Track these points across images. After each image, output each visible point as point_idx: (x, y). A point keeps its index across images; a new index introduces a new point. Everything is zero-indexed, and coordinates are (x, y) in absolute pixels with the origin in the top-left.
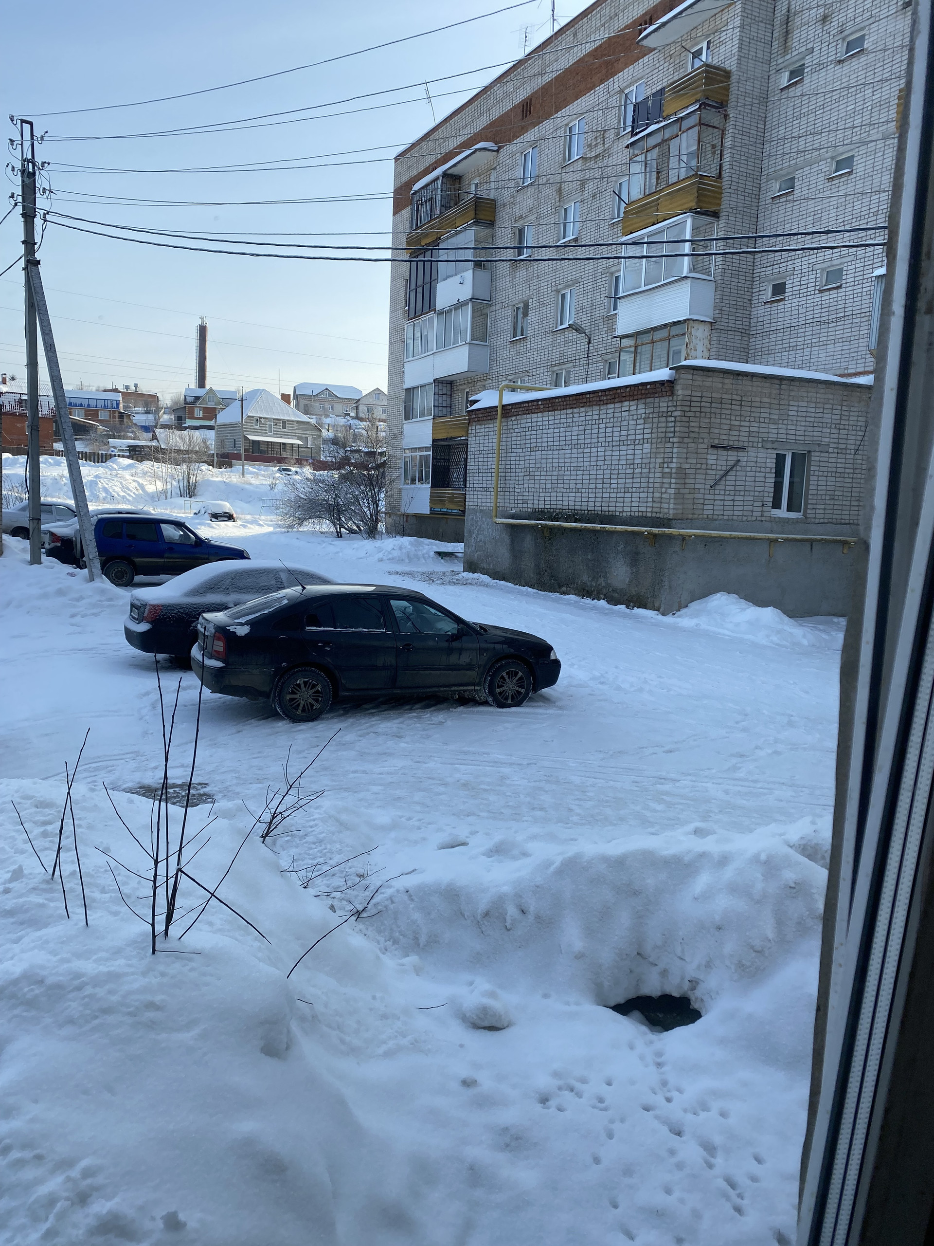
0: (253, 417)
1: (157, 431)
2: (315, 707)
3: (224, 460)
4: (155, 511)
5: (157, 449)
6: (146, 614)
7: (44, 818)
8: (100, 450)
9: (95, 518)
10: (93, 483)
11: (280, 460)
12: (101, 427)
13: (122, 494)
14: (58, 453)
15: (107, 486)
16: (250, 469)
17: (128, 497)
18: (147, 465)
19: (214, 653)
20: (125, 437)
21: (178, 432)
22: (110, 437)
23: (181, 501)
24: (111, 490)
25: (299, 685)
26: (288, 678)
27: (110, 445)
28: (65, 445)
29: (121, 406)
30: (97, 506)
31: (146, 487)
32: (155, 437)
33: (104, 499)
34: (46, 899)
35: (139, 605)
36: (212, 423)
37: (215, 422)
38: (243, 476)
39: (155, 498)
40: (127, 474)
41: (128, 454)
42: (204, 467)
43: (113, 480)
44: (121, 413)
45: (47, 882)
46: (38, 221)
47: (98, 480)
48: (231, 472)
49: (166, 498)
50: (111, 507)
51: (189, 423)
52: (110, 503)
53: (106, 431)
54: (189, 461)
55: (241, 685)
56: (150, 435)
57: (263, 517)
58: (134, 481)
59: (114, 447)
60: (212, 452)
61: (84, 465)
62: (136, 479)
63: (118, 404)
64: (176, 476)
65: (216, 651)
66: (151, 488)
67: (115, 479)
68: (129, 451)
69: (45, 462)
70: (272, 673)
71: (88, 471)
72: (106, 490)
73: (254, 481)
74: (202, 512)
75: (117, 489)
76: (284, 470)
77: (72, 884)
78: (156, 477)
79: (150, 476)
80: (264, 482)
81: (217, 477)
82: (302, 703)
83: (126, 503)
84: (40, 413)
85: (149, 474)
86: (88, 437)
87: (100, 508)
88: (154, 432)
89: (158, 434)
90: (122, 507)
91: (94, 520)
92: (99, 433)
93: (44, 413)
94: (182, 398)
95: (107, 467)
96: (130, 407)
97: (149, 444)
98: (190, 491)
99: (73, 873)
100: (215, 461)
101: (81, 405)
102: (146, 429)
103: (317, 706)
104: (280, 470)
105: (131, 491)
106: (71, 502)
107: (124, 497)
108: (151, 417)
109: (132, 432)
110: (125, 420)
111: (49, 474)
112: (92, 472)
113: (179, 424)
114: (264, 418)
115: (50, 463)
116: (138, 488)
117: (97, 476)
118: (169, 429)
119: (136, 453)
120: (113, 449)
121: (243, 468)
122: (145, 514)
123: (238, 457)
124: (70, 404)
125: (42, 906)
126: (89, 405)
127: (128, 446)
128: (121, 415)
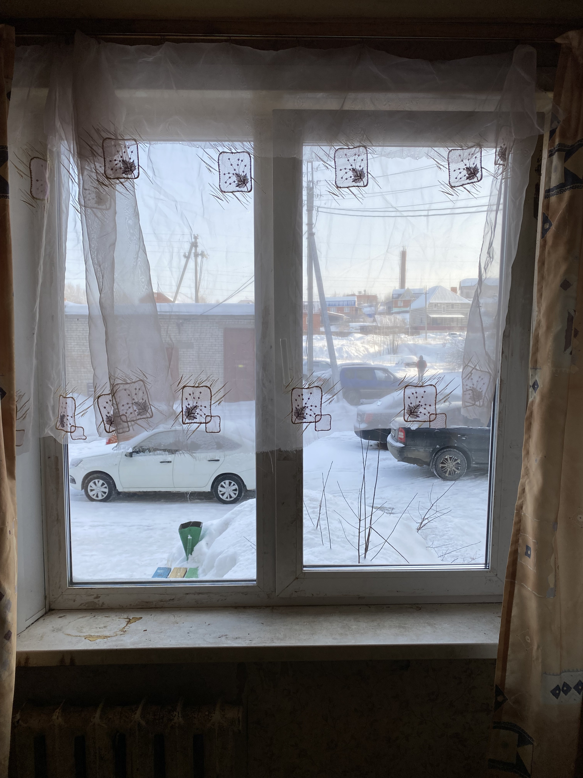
0: (433, 303)
1: (376, 316)
2: (456, 473)
3: (415, 330)
4: (372, 363)
5: (376, 327)
6: (365, 419)
7: (314, 506)
8: (345, 330)
9: (340, 368)
10: (340, 350)
11: (450, 328)
12: (345, 317)
13: (356, 354)
14: (322, 333)
15: (348, 350)
16: (431, 335)
17: (359, 356)
18: (370, 337)
19: (399, 439)
20: (360, 322)
21: (387, 317)
22: (349, 322)
23: (389, 357)
24: (350, 353)
25: (447, 459)
26: (440, 455)
27: (350, 326)
28: (326, 329)
29: (356, 303)
30: (342, 362)
31: (369, 350)
32: (374, 320)
33: (347, 357)
34: (314, 537)
35: (361, 414)
36: (408, 309)
37: (410, 308)
38: (426, 340)
39: (374, 356)
40: (359, 343)
41: (360, 331)
42: (403, 336)
43: (351, 347)
44: (356, 308)
45: (314, 530)
46: (314, 212)
47: (343, 347)
48: (419, 338)
49: (380, 355)
50: (350, 362)
51: (395, 310)
52: (349, 360)
53: (348, 319)
54: (394, 333)
55: (413, 457)
56: (372, 319)
57: (438, 364)
58: (363, 346)
59: (353, 328)
60: (408, 326)
61: (335, 339)
62: (364, 345)
63: (355, 303)
64: (386, 343)
65: (400, 438)
66: (372, 350)
67: (353, 346)
68: (361, 329)
69: (316, 339)
70: (431, 451)
71: (337, 343)
72: (347, 352)
73: (433, 342)
74: (400, 362)
75: (353, 352)
76: (452, 334)
77: (325, 532)
78: (375, 343)
79: (371, 343)
80: (439, 343)
81: (410, 341)
82: (449, 470)
83: (358, 360)
84: (313, 311)
85: (371, 342)
86: (338, 323)
87: (344, 362)
88: (374, 317)
89: (376, 318)
90: (356, 362)
91: (339, 369)
92: (344, 320)
93: (315, 311)
94: (391, 295)
95: (348, 340)
96: (361, 304)
97: (371, 324)
98: (394, 350)
99: (325, 528)
100: (410, 332)
101: (335, 305)
102: (370, 316)
103: (458, 472)
104: (449, 335)
105: (361, 352)
106: (328, 360)
107: (357, 356)
108: (373, 308)
109: (362, 318)
110: (359, 312)
111: (318, 345)
112: (340, 343)
113: (389, 312)
114: (440, 303)
115: (318, 339)
116: (365, 350)
117: (343, 345)
118: (383, 315)
119: (364, 330)
120: (351, 329)
121: (426, 335)
122: (367, 365)
123: (423, 328)
124: (329, 305)
125: (312, 539)
126: (339, 305)
127: (360, 327)
128: (357, 309)
